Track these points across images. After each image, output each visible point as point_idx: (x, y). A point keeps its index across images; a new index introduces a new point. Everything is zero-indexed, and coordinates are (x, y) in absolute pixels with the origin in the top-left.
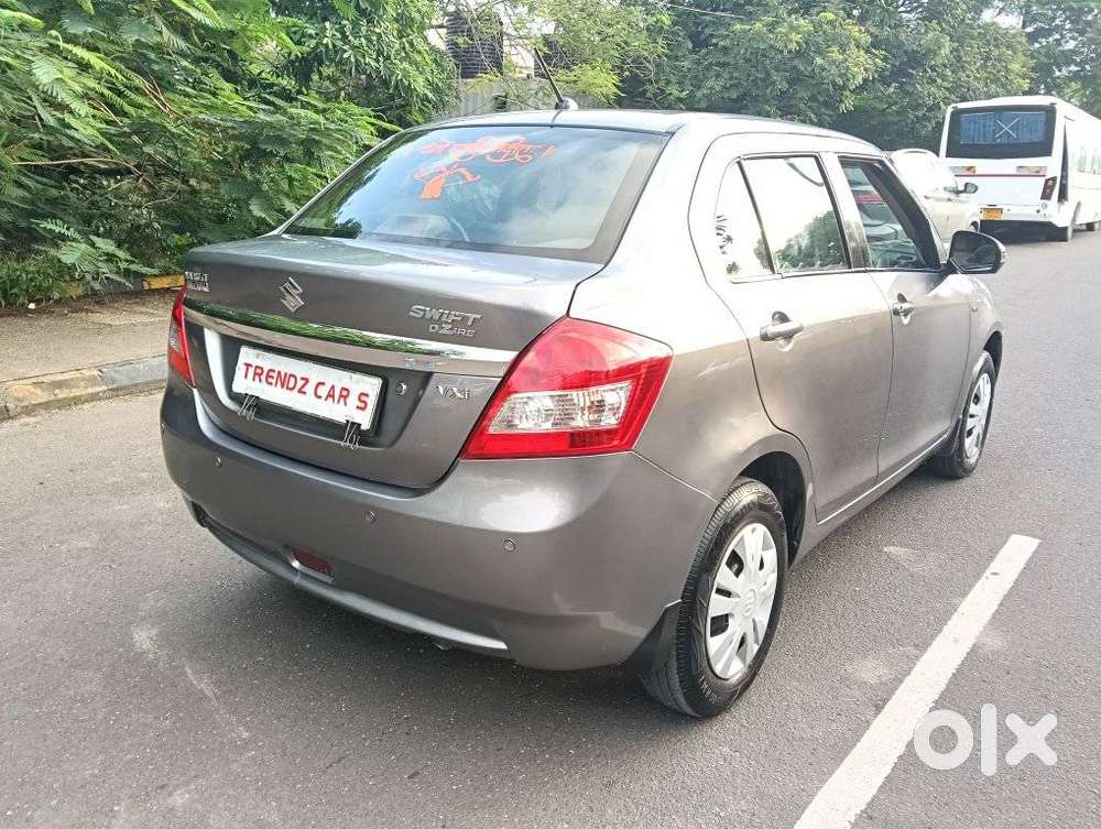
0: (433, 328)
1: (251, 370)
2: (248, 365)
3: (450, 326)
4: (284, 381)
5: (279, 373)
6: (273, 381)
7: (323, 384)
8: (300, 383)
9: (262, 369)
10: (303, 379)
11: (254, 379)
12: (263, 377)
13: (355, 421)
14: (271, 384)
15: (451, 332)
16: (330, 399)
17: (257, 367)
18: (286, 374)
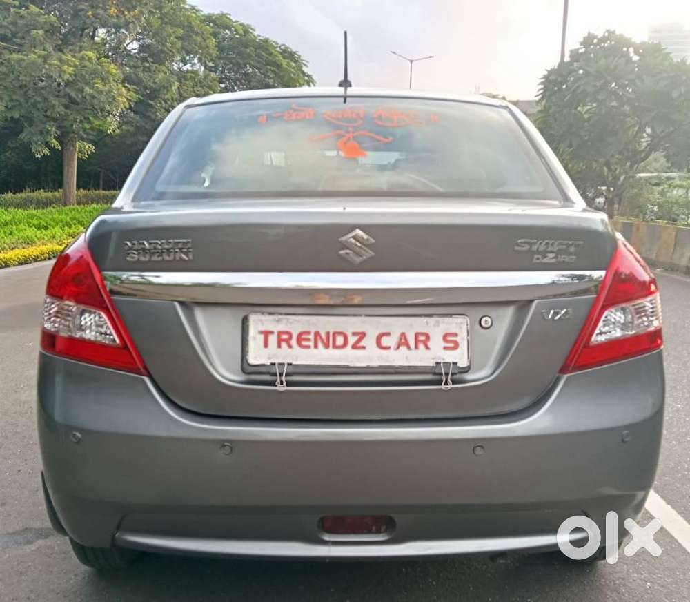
0: (538, 259)
1: (273, 339)
2: (266, 334)
3: (553, 255)
4: (328, 341)
5: (317, 334)
6: (311, 344)
7: (388, 334)
8: (352, 340)
9: (290, 334)
10: (354, 334)
11: (279, 346)
12: (294, 342)
13: (446, 361)
14: (308, 347)
15: (553, 261)
16: (403, 348)
17: (280, 333)
18: (328, 333)
